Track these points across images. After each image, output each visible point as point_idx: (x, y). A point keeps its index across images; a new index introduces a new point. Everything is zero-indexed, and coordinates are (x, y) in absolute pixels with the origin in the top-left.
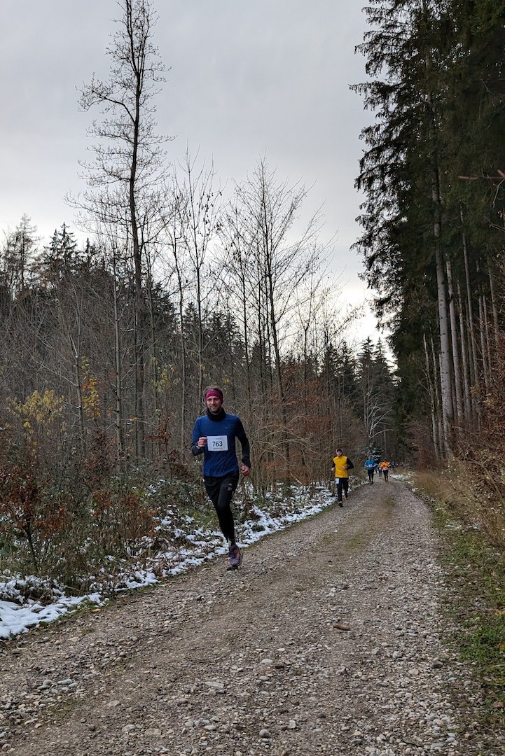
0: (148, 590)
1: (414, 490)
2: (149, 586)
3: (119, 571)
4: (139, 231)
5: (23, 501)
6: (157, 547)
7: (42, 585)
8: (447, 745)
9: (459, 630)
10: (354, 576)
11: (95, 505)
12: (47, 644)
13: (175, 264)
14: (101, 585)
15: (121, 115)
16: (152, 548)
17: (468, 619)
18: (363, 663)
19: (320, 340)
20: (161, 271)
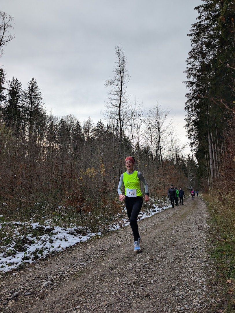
0: (117, 231)
1: (203, 199)
2: (117, 230)
3: (108, 225)
4: (121, 122)
5: (79, 202)
6: (122, 217)
7: (83, 229)
8: (203, 290)
9: (212, 247)
10: (181, 227)
11: (103, 203)
12: (81, 249)
13: (131, 132)
14: (102, 229)
15: (117, 89)
16: (121, 217)
17: (215, 243)
18: (179, 258)
19: (174, 154)
20: (128, 133)
